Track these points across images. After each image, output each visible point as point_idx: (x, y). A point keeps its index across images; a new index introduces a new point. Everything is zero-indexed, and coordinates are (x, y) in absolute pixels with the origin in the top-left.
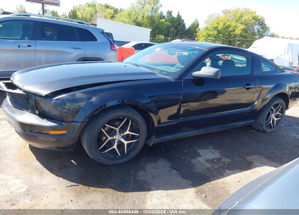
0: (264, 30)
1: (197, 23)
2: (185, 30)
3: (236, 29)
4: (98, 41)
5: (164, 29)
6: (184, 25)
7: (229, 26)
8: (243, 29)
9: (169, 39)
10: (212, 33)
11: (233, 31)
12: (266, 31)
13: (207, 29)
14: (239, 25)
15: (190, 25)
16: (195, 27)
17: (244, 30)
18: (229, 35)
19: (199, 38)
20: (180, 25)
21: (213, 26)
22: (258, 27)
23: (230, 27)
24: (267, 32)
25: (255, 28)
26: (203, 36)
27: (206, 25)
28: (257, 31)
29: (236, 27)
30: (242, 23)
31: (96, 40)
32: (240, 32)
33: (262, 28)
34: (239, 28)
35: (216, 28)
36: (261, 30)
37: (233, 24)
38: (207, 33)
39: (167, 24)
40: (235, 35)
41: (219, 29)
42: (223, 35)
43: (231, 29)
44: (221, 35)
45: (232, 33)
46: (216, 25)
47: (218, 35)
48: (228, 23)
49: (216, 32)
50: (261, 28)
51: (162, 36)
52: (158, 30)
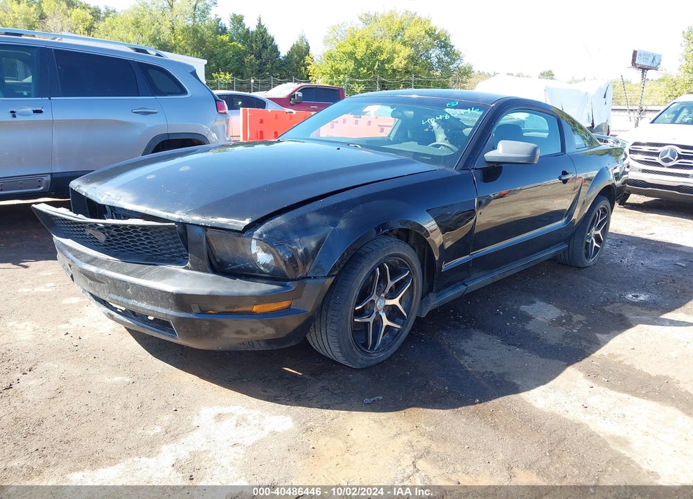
0: (452, 59)
1: (305, 44)
2: (280, 60)
3: (395, 56)
4: (189, 94)
5: (231, 59)
6: (275, 49)
7: (380, 50)
8: (409, 56)
9: (252, 81)
10: (342, 67)
11: (389, 61)
12: (454, 60)
13: (330, 57)
14: (398, 47)
15: (289, 49)
16: (301, 52)
17: (412, 59)
18: (382, 70)
19: (314, 78)
20: (267, 48)
21: (343, 50)
22: (438, 51)
23: (382, 53)
24: (458, 62)
25: (433, 55)
26: (323, 74)
27: (328, 49)
28: (436, 60)
29: (394, 51)
30: (404, 44)
31: (184, 92)
32: (404, 62)
33: (447, 54)
34: (401, 54)
35: (351, 55)
36: (446, 59)
37: (388, 45)
38: (332, 67)
39: (234, 46)
40: (394, 71)
41: (358, 58)
42: (368, 70)
43: (384, 56)
44: (365, 71)
45: (386, 65)
46: (350, 49)
47: (356, 70)
48: (376, 45)
49: (351, 65)
50: (444, 55)
51: (225, 75)
52: (215, 62)
